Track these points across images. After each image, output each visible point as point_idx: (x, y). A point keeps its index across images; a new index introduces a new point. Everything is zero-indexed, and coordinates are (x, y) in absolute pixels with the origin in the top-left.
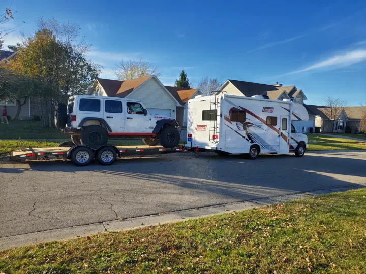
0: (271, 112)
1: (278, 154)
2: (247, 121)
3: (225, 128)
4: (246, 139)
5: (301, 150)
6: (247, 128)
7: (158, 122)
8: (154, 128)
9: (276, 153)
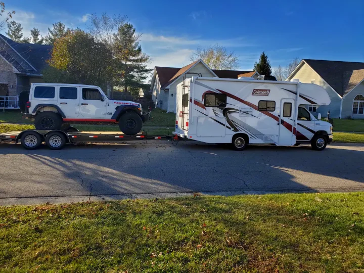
0: (267, 95)
1: (277, 145)
2: (228, 106)
3: (196, 114)
4: (227, 127)
5: (320, 141)
6: (228, 114)
7: (117, 108)
8: (113, 114)
9: (274, 144)
